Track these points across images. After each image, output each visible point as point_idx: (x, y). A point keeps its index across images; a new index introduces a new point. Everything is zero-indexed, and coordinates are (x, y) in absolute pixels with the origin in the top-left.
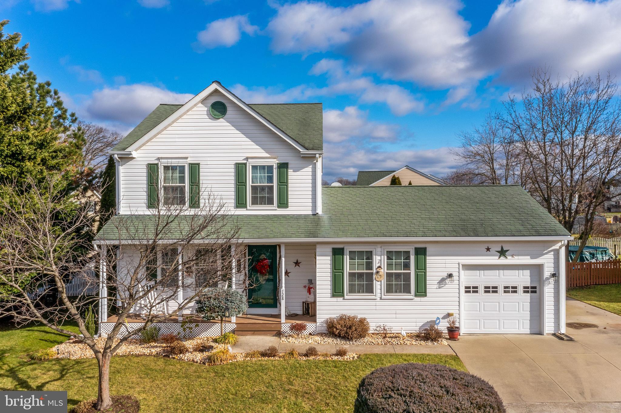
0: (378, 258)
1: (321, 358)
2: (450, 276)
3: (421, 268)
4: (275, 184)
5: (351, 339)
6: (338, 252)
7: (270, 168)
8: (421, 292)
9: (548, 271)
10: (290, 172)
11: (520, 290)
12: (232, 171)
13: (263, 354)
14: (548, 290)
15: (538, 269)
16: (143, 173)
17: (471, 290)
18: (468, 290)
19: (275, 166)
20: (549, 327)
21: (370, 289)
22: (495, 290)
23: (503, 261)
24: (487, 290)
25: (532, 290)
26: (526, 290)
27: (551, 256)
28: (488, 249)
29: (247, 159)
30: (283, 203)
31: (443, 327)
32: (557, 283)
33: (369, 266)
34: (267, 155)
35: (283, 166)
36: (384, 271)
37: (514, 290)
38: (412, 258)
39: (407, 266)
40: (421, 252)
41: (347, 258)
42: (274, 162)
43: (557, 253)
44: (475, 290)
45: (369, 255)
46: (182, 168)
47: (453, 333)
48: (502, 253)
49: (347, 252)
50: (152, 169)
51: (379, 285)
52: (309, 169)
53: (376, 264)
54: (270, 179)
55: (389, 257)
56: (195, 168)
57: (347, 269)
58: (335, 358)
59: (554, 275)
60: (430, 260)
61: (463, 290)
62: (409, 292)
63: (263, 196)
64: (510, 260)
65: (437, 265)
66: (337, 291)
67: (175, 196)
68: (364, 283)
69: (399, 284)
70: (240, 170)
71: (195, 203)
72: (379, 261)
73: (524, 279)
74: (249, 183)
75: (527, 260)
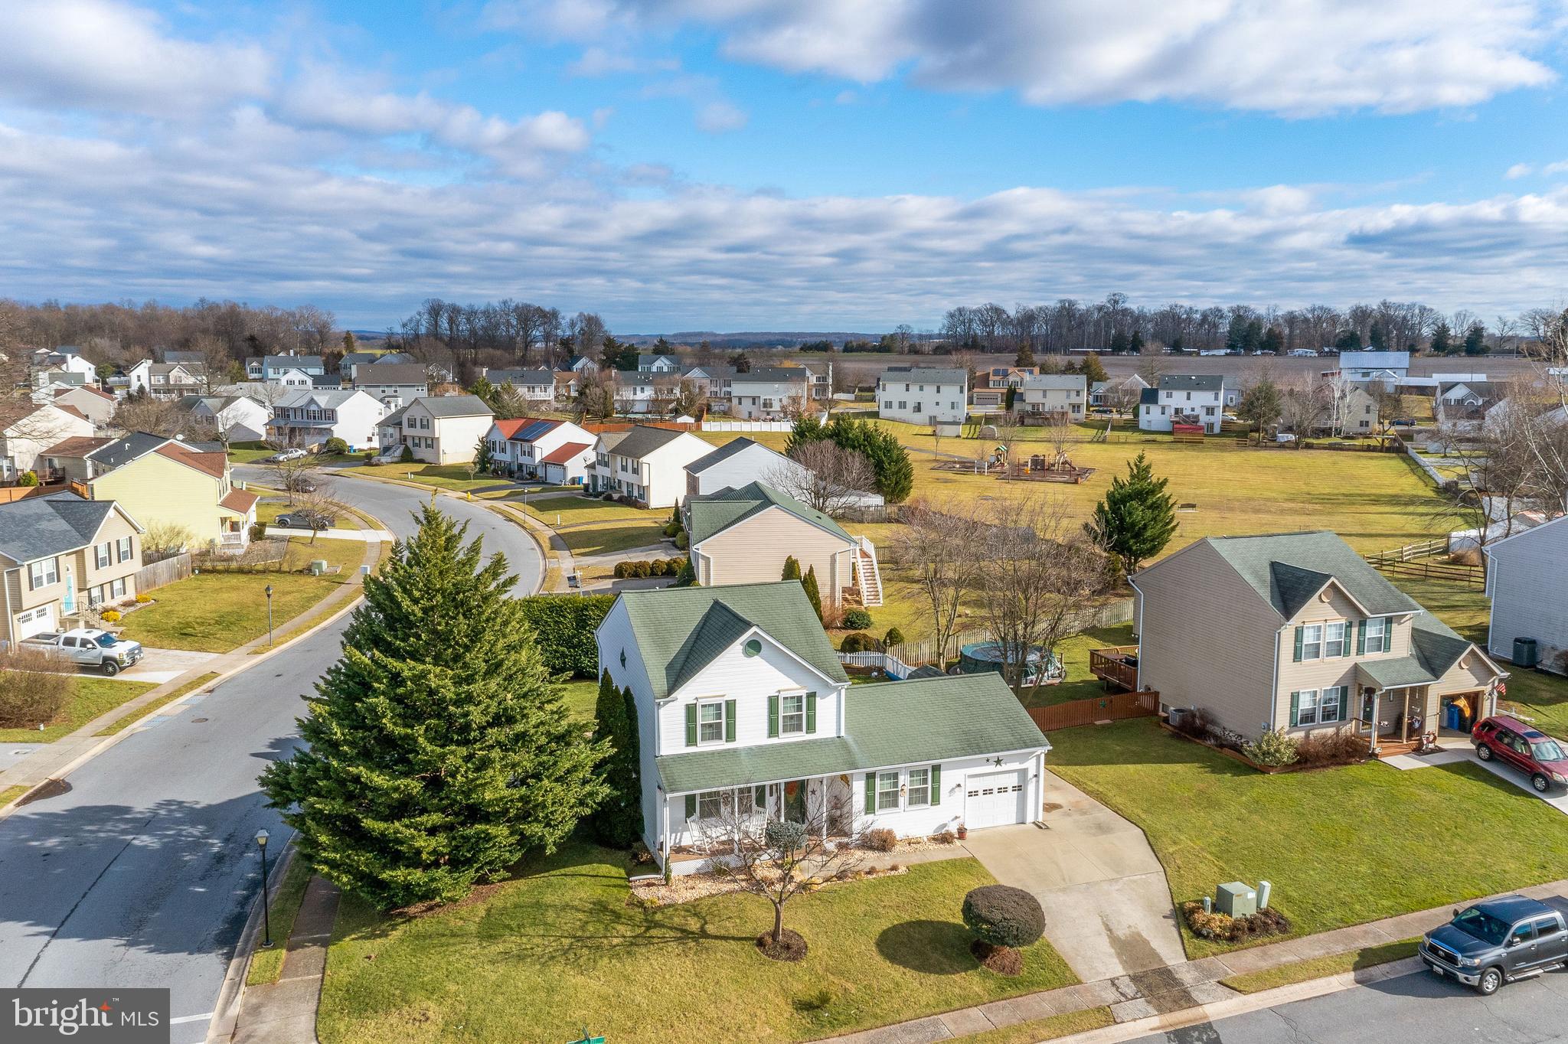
0: (903, 777)
1: (881, 875)
2: (959, 785)
3: (936, 780)
4: (804, 712)
5: (883, 850)
6: (871, 777)
7: (799, 699)
8: (936, 801)
9: (1031, 773)
10: (818, 699)
11: (1010, 789)
12: (765, 705)
13: (838, 877)
14: (1031, 788)
15: (1023, 773)
16: (682, 713)
17: (973, 794)
18: (971, 794)
19: (804, 696)
20: (1030, 818)
21: (895, 804)
22: (991, 792)
23: (999, 768)
24: (985, 792)
25: (1019, 789)
26: (1014, 789)
27: (1034, 760)
28: (988, 760)
29: (779, 691)
30: (811, 728)
31: (953, 828)
32: (1038, 782)
33: (896, 785)
34: (798, 686)
35: (812, 696)
36: (907, 789)
37: (1005, 790)
38: (930, 774)
39: (925, 781)
40: (936, 769)
41: (878, 781)
42: (803, 693)
43: (1038, 757)
44: (976, 793)
45: (896, 776)
46: (719, 706)
47: (962, 833)
48: (998, 762)
49: (877, 776)
50: (691, 711)
51: (903, 800)
52: (834, 696)
53: (901, 783)
54: (799, 708)
55: (912, 774)
56: (731, 705)
57: (878, 790)
58: (893, 873)
59: (1036, 776)
60: (943, 774)
61: (967, 795)
62: (926, 802)
63: (794, 724)
64: (1004, 767)
65: (948, 778)
66: (869, 808)
67: (713, 732)
68: (891, 800)
69: (918, 797)
70: (773, 702)
71: (731, 736)
72: (904, 779)
73: (1013, 780)
74: (781, 714)
75: (1016, 766)
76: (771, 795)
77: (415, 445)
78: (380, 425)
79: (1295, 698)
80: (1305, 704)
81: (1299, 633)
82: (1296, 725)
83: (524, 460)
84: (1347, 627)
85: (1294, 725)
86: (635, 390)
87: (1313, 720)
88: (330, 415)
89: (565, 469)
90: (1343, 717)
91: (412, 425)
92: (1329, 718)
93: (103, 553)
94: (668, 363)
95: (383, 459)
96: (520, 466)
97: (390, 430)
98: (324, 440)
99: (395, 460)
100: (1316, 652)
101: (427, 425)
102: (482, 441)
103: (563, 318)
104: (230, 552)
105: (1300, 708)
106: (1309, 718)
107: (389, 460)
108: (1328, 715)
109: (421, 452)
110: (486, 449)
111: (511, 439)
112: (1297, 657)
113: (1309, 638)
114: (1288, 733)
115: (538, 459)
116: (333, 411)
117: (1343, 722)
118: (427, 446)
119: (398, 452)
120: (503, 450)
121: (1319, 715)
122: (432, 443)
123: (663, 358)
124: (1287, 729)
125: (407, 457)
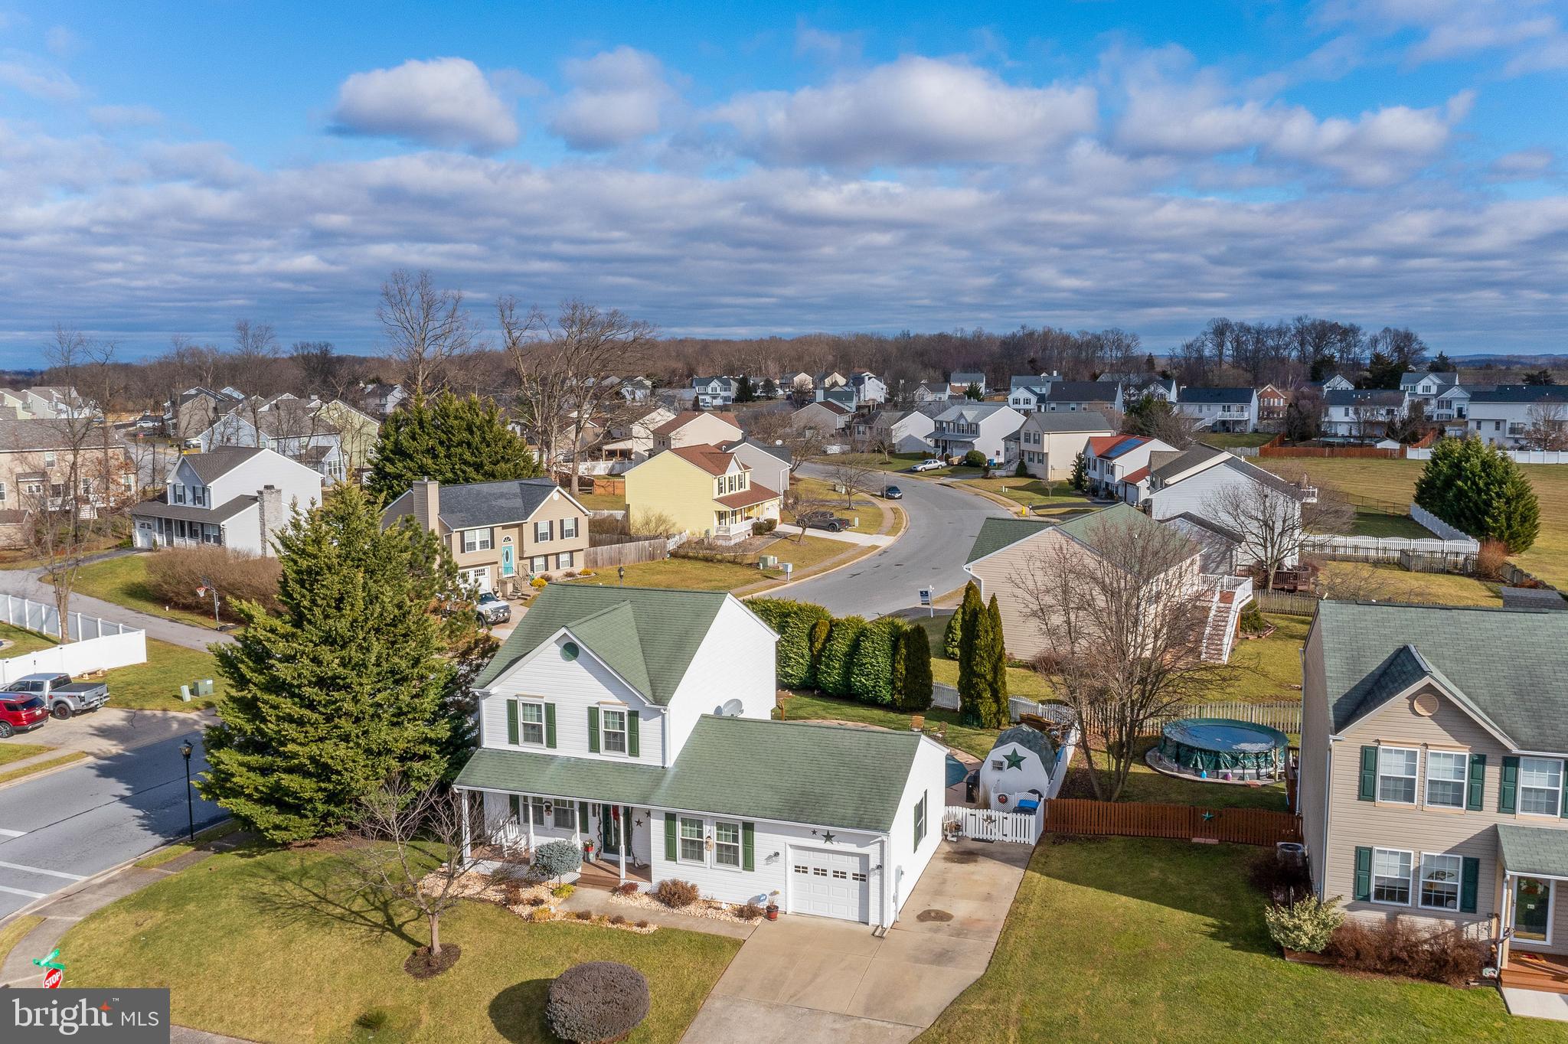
0: (708, 827)
1: (624, 927)
2: (777, 854)
3: (749, 843)
4: (626, 732)
5: (673, 907)
6: (670, 818)
7: (621, 715)
8: (749, 865)
9: (874, 861)
10: (641, 720)
11: (850, 876)
12: (585, 714)
13: (579, 916)
14: (874, 881)
15: (864, 859)
16: (503, 709)
17: (800, 869)
18: (798, 869)
19: (626, 714)
20: (874, 920)
21: (701, 858)
22: (824, 873)
23: (828, 846)
24: (817, 871)
25: (862, 878)
26: (855, 877)
27: (877, 846)
28: (814, 832)
29: (598, 703)
30: (634, 751)
31: (763, 905)
32: (882, 875)
33: (700, 834)
34: (618, 701)
35: (634, 715)
36: (714, 841)
37: (843, 875)
38: (741, 832)
39: (735, 839)
40: (749, 827)
41: (679, 824)
42: (625, 709)
43: (882, 844)
44: (805, 870)
45: (700, 824)
46: (539, 706)
47: (771, 913)
48: (828, 837)
49: (678, 818)
50: (512, 705)
51: (710, 854)
52: (659, 719)
53: (706, 834)
54: (622, 726)
55: (720, 826)
56: (550, 708)
57: (679, 836)
59: (880, 867)
60: (758, 837)
61: (791, 869)
62: (738, 865)
63: (615, 742)
64: (835, 846)
65: (764, 842)
66: (671, 855)
67: (533, 733)
68: (694, 850)
69: (727, 855)
70: (593, 713)
71: (552, 743)
72: (709, 830)
73: (853, 866)
74: (602, 728)
75: (852, 848)
76: (594, 815)
77: (1030, 460)
78: (1007, 439)
79: (1363, 858)
80: (1385, 868)
81: (1368, 758)
82: (1367, 898)
83: (1107, 478)
84: (1473, 762)
85: (1362, 897)
86: (1347, 410)
87: (1403, 897)
88: (973, 430)
89: (1138, 488)
90: (1470, 905)
91: (1027, 440)
92: (1440, 901)
93: (544, 528)
94: (1438, 381)
95: (998, 473)
96: (1107, 484)
97: (1012, 445)
98: (964, 452)
99: (1010, 474)
100: (1405, 790)
101: (1038, 441)
102: (1079, 457)
103: (1365, 334)
104: (720, 542)
105: (1375, 874)
106: (1393, 892)
107: (1004, 473)
108: (1435, 898)
109: (1034, 468)
110: (1082, 465)
111: (1100, 456)
112: (1366, 792)
113: (1390, 766)
114: (1350, 908)
115: (1118, 477)
116: (977, 425)
117: (1470, 915)
118: (1040, 461)
119: (1014, 467)
120: (1095, 469)
121: (1415, 894)
122: (1042, 458)
123: (1432, 376)
124: (1348, 899)
125: (1022, 472)
